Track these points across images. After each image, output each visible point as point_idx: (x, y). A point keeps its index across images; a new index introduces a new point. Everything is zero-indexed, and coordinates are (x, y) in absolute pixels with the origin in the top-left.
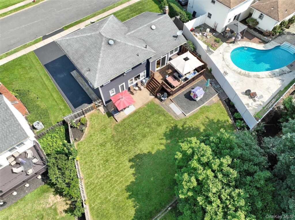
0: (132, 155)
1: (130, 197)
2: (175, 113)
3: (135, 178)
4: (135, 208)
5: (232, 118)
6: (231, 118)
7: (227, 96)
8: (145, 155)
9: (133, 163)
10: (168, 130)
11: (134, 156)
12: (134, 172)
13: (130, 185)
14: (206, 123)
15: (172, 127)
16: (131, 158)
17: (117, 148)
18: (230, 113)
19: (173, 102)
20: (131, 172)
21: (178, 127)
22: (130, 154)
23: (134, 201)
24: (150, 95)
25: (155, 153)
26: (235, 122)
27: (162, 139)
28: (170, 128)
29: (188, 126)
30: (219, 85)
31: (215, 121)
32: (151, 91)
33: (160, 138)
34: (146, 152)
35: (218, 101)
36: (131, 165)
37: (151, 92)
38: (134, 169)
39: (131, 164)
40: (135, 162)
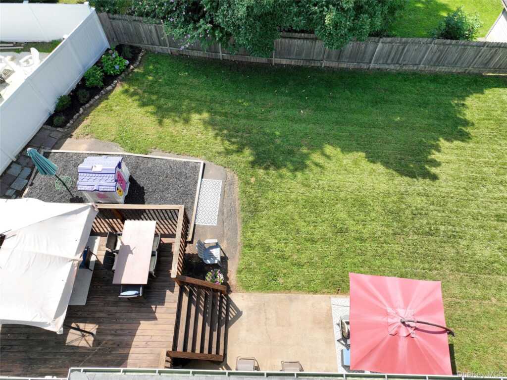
0: (420, 184)
1: (466, 123)
2: (224, 192)
3: (438, 142)
4: (462, 102)
5: (109, 88)
6: (111, 91)
7: (42, 127)
8: (387, 164)
9: (427, 167)
10: (284, 171)
11: (417, 179)
12: (434, 151)
13: (456, 139)
14: (177, 119)
15: (266, 168)
16: (428, 181)
17: (457, 230)
18: (97, 97)
19: (195, 225)
20: (441, 156)
21: (251, 159)
22: (424, 189)
23: (460, 112)
24: (239, 314)
25: (357, 151)
26: (115, 77)
27: (317, 165)
28: (272, 171)
29: (227, 142)
30: (8, 172)
31: (151, 109)
32: (223, 329)
33: (319, 169)
34: (380, 168)
35: (77, 138)
36: (434, 168)
37: (228, 323)
38: (433, 156)
39: (433, 170)
40: (423, 168)
